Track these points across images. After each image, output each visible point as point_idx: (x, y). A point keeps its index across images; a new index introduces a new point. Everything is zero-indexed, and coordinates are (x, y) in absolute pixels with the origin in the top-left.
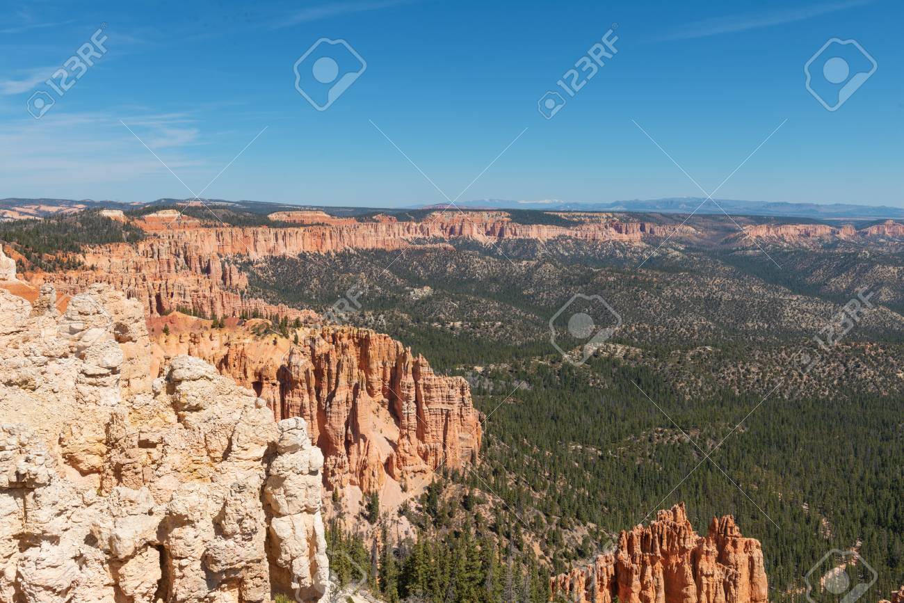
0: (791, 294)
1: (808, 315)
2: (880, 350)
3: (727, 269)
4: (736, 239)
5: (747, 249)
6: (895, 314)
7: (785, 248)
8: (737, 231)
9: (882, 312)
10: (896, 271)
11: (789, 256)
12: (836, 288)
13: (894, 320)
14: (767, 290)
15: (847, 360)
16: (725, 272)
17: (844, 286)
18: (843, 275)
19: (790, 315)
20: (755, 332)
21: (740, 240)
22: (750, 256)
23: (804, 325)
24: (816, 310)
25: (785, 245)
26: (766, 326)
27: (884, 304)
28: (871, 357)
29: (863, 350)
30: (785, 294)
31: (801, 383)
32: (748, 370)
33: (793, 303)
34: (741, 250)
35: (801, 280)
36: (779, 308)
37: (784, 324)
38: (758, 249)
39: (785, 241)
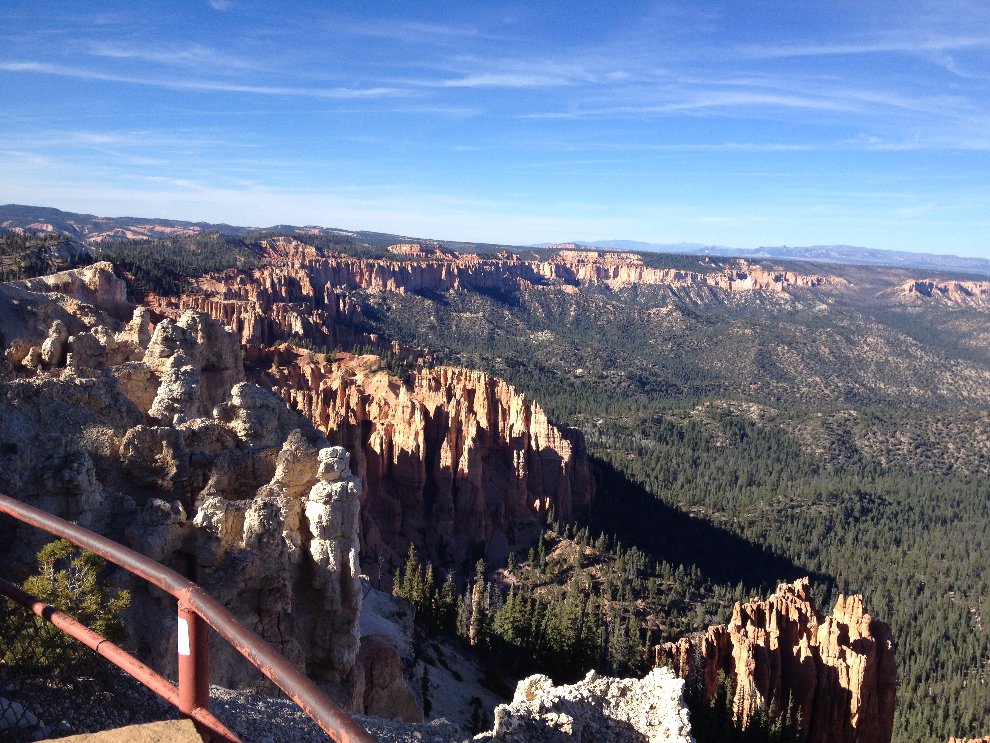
1: (971, 383)
3: (881, 326)
4: (893, 293)
5: (905, 306)
7: (950, 307)
8: (896, 285)
11: (954, 316)
14: (926, 352)
16: (879, 330)
19: (950, 381)
21: (898, 295)
22: (909, 314)
23: (965, 394)
24: (981, 378)
25: (950, 303)
26: (922, 392)
30: (947, 357)
34: (899, 307)
35: (965, 343)
36: (938, 373)
37: (942, 392)
38: (919, 306)
39: (950, 299)
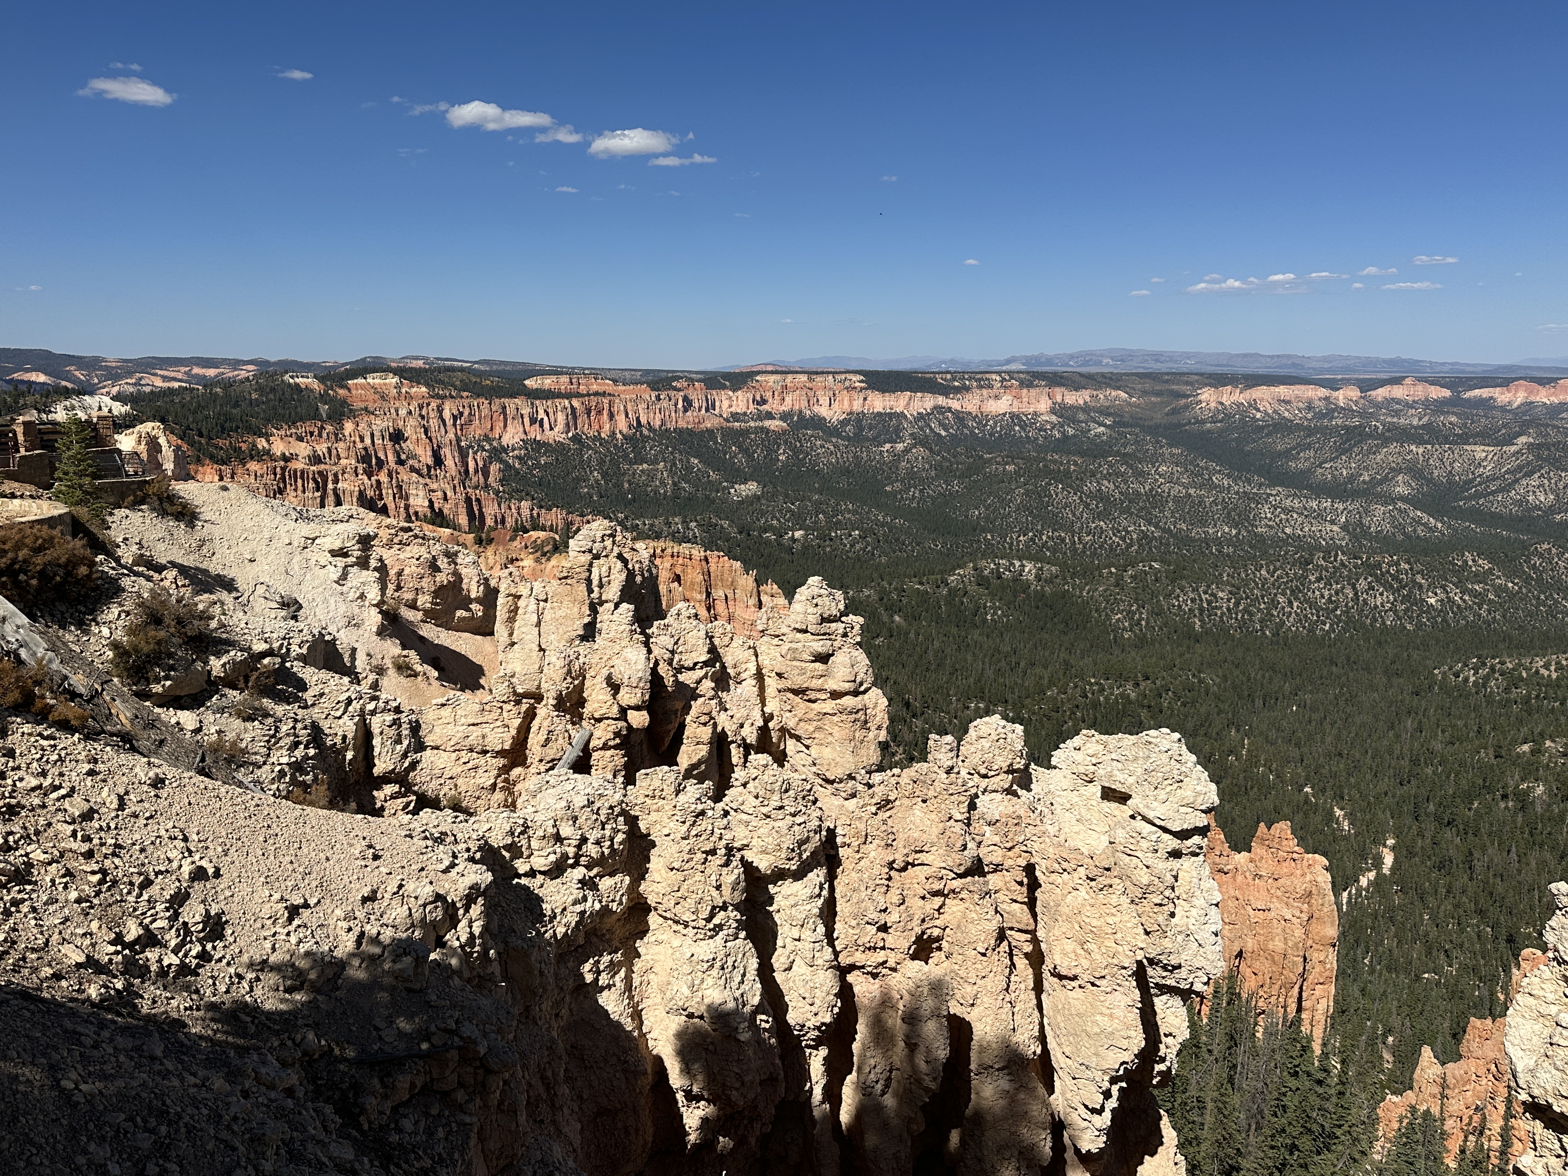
0: (1269, 486)
1: (1295, 515)
2: (1405, 566)
3: (1175, 451)
4: (1186, 407)
5: (1203, 422)
6: (1419, 513)
7: (1259, 420)
8: (1189, 396)
9: (1400, 510)
10: (1421, 450)
11: (1266, 431)
12: (1333, 476)
13: (1418, 521)
14: (1235, 481)
15: (1358, 580)
16: (1172, 455)
17: (1345, 473)
18: (1344, 457)
19: (1269, 515)
20: (1219, 542)
21: (1193, 409)
22: (1209, 431)
23: (1288, 530)
24: (1306, 509)
25: (1258, 416)
26: (1234, 532)
27: (1403, 499)
28: (1391, 575)
29: (1379, 566)
30: (1261, 485)
31: (1290, 613)
32: (1214, 595)
33: (1272, 498)
34: (1194, 424)
35: (1282, 465)
36: (1253, 506)
37: (1260, 530)
38: (1220, 421)
39: (1258, 410)
